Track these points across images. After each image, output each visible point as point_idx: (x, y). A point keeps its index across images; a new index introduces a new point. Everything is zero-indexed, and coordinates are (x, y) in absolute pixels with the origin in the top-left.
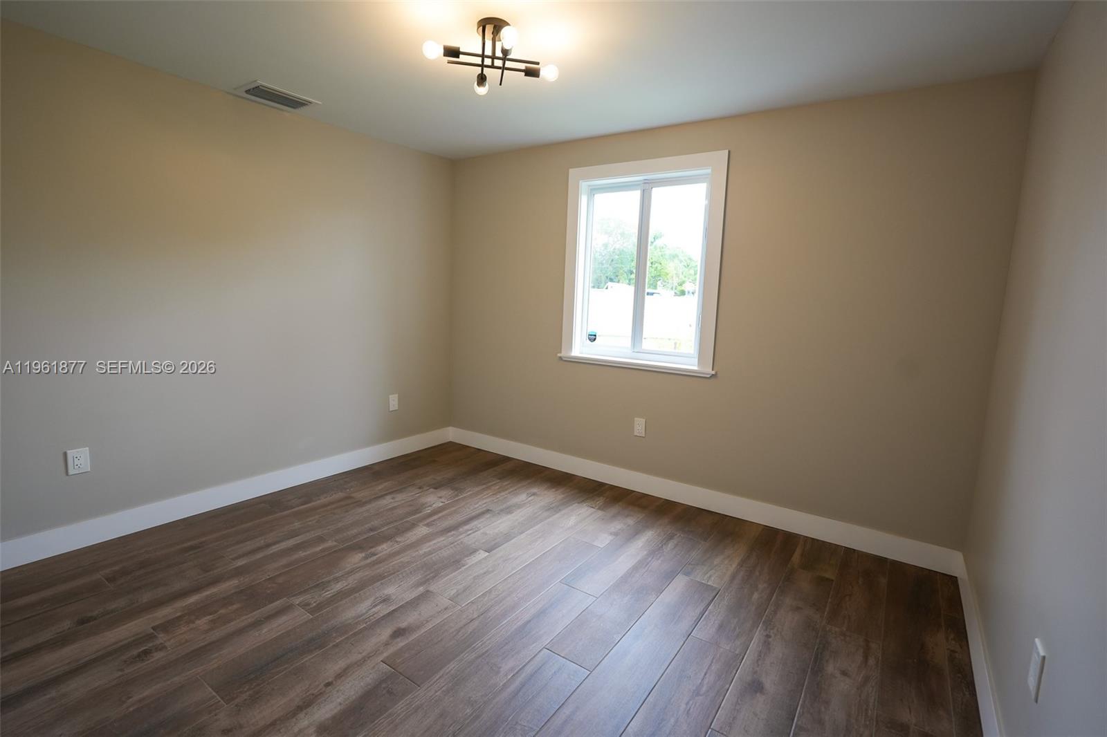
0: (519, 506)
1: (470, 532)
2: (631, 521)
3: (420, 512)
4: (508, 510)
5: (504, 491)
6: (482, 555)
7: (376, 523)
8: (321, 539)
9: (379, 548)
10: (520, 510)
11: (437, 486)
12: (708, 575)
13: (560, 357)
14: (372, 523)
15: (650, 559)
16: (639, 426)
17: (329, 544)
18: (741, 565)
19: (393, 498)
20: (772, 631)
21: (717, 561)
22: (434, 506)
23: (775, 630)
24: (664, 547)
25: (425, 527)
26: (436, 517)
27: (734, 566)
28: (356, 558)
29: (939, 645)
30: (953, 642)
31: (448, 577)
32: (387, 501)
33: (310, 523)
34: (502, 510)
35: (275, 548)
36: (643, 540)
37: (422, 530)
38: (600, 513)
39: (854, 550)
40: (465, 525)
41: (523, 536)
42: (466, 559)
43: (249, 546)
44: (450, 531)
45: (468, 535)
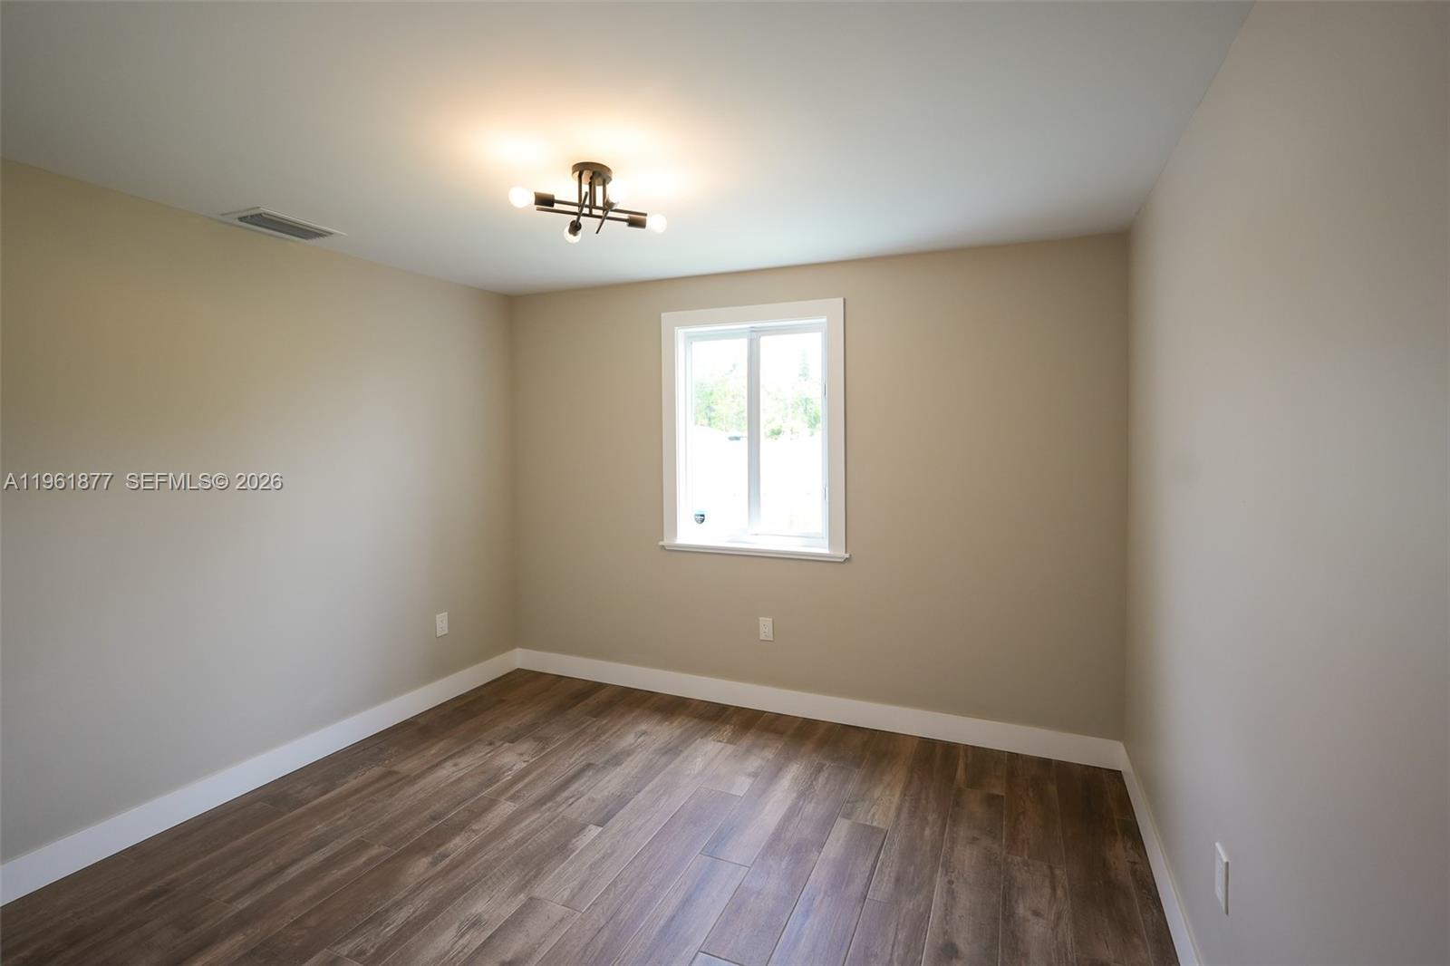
0: (628, 753)
1: (571, 801)
2: (769, 754)
3: (498, 781)
4: (616, 761)
5: (604, 733)
6: (594, 831)
7: (437, 807)
8: (361, 846)
9: (451, 845)
10: (631, 758)
11: (514, 738)
12: (870, 814)
13: (663, 546)
14: (434, 808)
15: (801, 803)
16: (766, 627)
17: (374, 851)
18: (904, 794)
19: (455, 765)
20: (953, 875)
21: (877, 793)
22: (515, 768)
23: (956, 872)
24: (814, 783)
25: (509, 803)
26: (520, 785)
27: (897, 796)
28: (420, 866)
29: (1119, 855)
30: (1132, 852)
31: (556, 871)
32: (447, 772)
33: (340, 822)
34: (607, 762)
35: (294, 872)
36: (788, 777)
37: (506, 808)
38: (730, 748)
39: (1017, 754)
40: (564, 791)
41: (641, 795)
42: (574, 840)
43: (250, 875)
44: (544, 803)
45: (570, 805)
